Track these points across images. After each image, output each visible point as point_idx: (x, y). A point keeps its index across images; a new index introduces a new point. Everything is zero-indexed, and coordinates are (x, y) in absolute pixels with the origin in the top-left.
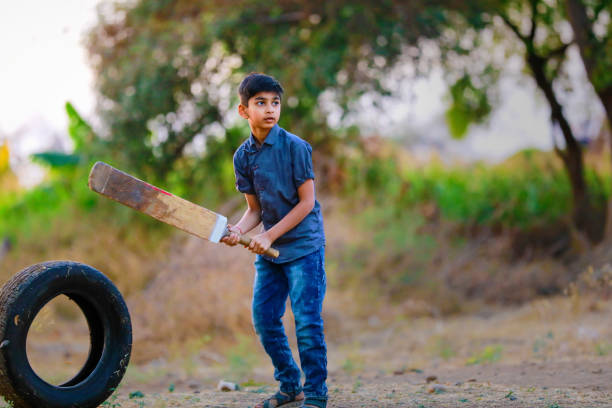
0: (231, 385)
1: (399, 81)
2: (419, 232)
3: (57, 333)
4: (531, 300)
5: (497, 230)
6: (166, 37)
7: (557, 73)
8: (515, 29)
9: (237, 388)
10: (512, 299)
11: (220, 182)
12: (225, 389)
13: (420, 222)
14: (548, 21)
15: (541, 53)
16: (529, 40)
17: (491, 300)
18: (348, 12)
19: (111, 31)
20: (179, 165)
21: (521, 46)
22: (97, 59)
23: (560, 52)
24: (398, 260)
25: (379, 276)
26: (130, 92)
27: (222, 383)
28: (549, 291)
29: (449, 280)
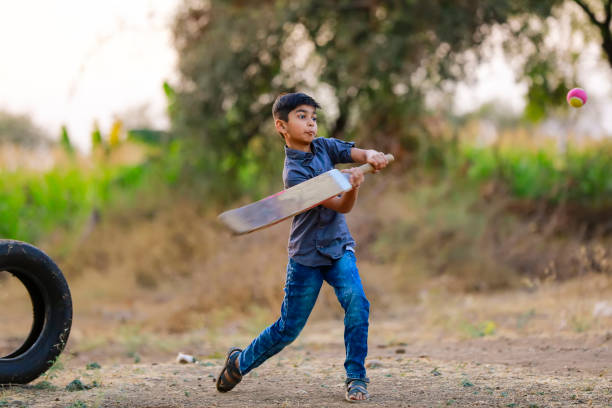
0: (189, 358)
3: (130, 301)
6: (241, 21)
9: (194, 361)
12: (183, 361)
19: (196, 15)
24: (447, 236)
25: (426, 251)
27: (181, 356)
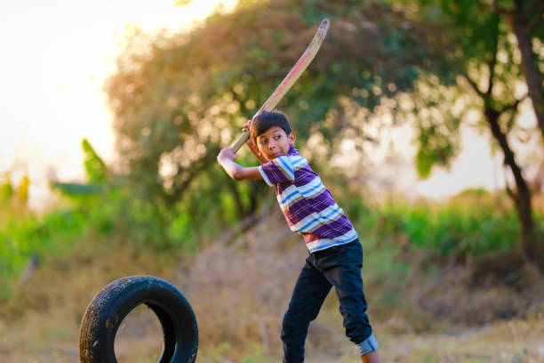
1: (380, 129)
2: (395, 260)
4: (491, 322)
5: (461, 260)
7: (510, 124)
8: (475, 86)
10: (475, 320)
11: (221, 212)
13: (397, 251)
14: (503, 80)
15: (497, 107)
16: (487, 96)
17: (456, 321)
18: (336, 68)
20: (186, 196)
21: (479, 101)
22: (117, 103)
23: (513, 107)
26: (146, 132)
28: (506, 314)
29: (421, 302)
